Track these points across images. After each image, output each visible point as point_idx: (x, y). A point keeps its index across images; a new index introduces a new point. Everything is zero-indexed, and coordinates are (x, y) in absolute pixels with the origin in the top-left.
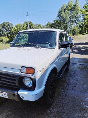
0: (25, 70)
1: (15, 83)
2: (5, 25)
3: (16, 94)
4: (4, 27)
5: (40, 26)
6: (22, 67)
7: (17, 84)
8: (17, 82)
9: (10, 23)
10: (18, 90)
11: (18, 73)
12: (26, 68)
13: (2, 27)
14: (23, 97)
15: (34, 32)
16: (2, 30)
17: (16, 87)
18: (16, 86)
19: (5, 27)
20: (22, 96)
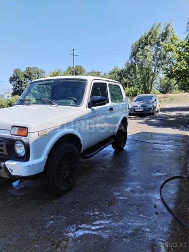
0: (15, 131)
1: (3, 151)
2: (30, 74)
3: (2, 166)
4: (27, 77)
5: (98, 75)
6: (13, 126)
7: (5, 152)
8: (4, 148)
9: (39, 69)
10: (5, 160)
11: (8, 135)
12: (17, 128)
13: (26, 77)
14: (12, 171)
15: (53, 81)
16: (25, 83)
17: (4, 157)
18: (3, 155)
19: (30, 77)
20: (10, 169)
